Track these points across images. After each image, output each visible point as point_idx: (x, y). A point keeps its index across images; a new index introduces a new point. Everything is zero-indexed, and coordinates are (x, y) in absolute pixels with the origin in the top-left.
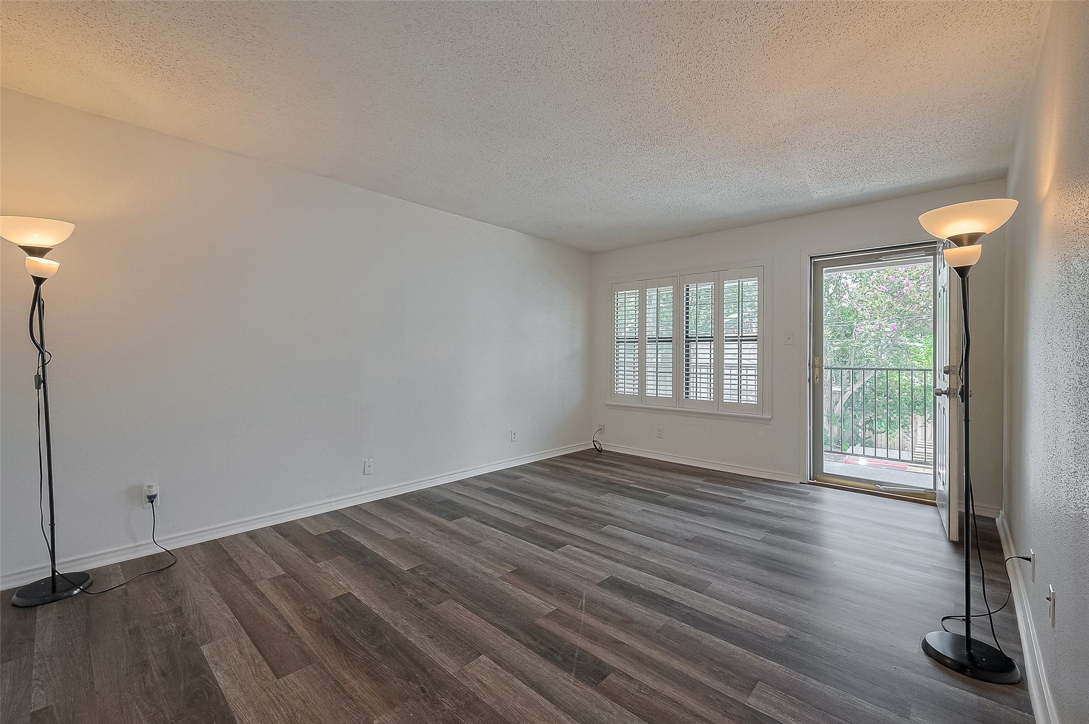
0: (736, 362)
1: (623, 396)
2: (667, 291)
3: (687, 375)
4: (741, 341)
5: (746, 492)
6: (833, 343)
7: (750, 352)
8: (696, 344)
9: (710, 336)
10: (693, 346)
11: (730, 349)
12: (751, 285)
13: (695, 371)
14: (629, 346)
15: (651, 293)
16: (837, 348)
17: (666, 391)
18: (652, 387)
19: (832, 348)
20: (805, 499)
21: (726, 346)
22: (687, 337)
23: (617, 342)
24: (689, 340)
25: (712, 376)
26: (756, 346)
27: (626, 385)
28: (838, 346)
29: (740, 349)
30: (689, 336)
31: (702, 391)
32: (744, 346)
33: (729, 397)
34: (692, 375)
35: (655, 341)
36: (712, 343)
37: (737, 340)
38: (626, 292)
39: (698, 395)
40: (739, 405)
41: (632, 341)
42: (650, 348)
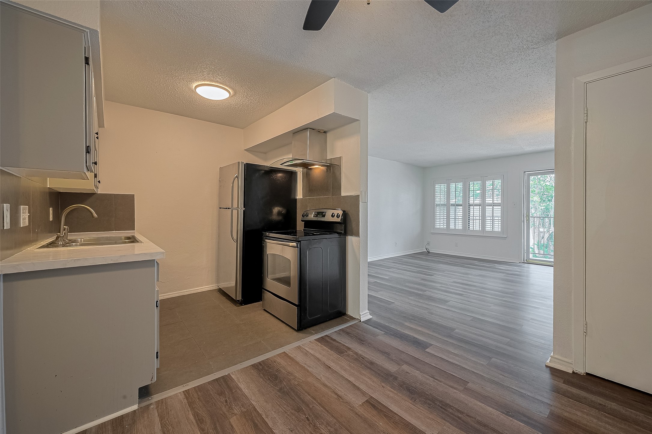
0: (491, 214)
1: (440, 229)
2: (460, 185)
3: (469, 220)
4: (493, 205)
5: (496, 265)
6: (541, 204)
7: (498, 211)
8: (474, 207)
9: (479, 203)
10: (471, 207)
11: (489, 209)
12: (498, 183)
13: (473, 218)
14: (442, 208)
15: (453, 185)
16: (543, 207)
17: (460, 226)
18: (452, 225)
19: (540, 207)
20: (521, 267)
21: (486, 208)
22: (469, 204)
23: (436, 206)
24: (470, 205)
25: (480, 220)
26: (500, 208)
27: (440, 224)
28: (544, 206)
29: (493, 209)
30: (470, 203)
31: (476, 226)
32: (494, 208)
33: (488, 228)
34: (471, 220)
35: (454, 206)
36: (480, 206)
37: (492, 205)
38: (441, 185)
39: (475, 228)
40: (493, 232)
41: (443, 205)
42: (452, 209)
